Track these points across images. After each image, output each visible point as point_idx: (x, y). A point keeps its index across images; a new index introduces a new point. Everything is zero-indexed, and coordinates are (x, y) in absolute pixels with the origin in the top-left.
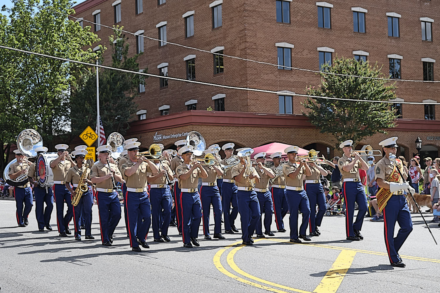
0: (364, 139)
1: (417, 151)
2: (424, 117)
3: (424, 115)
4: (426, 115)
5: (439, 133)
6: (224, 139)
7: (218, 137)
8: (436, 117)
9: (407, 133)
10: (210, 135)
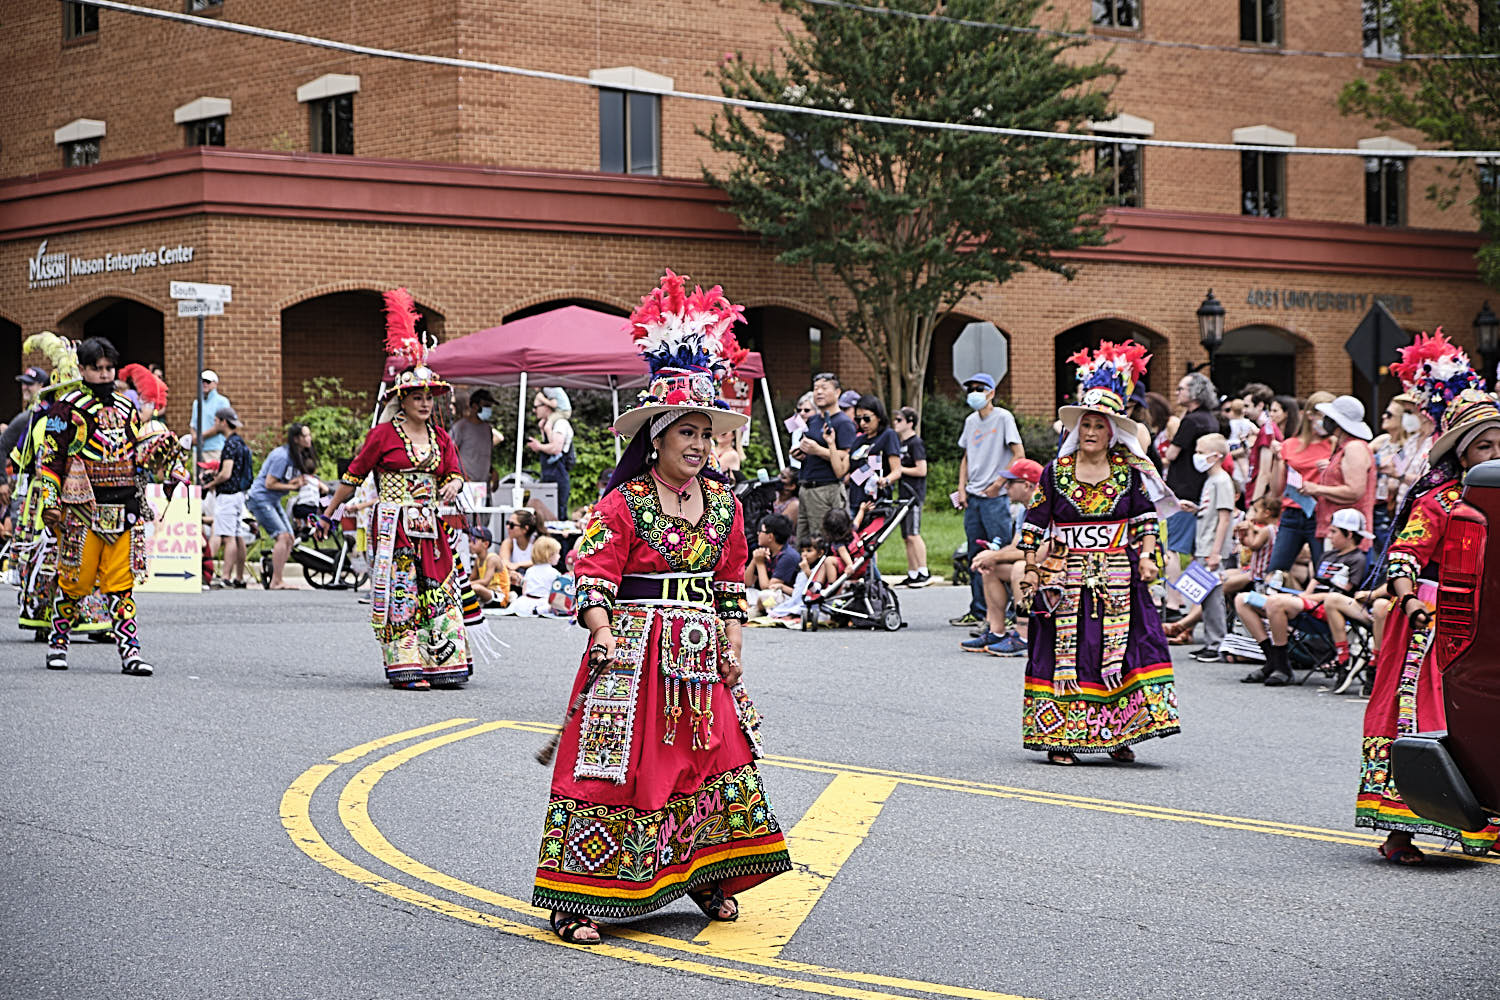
0: (973, 294)
1: (1206, 354)
2: (1238, 203)
3: (1238, 193)
4: (1249, 194)
5: (1301, 278)
6: (346, 282)
7: (319, 270)
8: (1291, 204)
9: (1162, 273)
10: (285, 261)
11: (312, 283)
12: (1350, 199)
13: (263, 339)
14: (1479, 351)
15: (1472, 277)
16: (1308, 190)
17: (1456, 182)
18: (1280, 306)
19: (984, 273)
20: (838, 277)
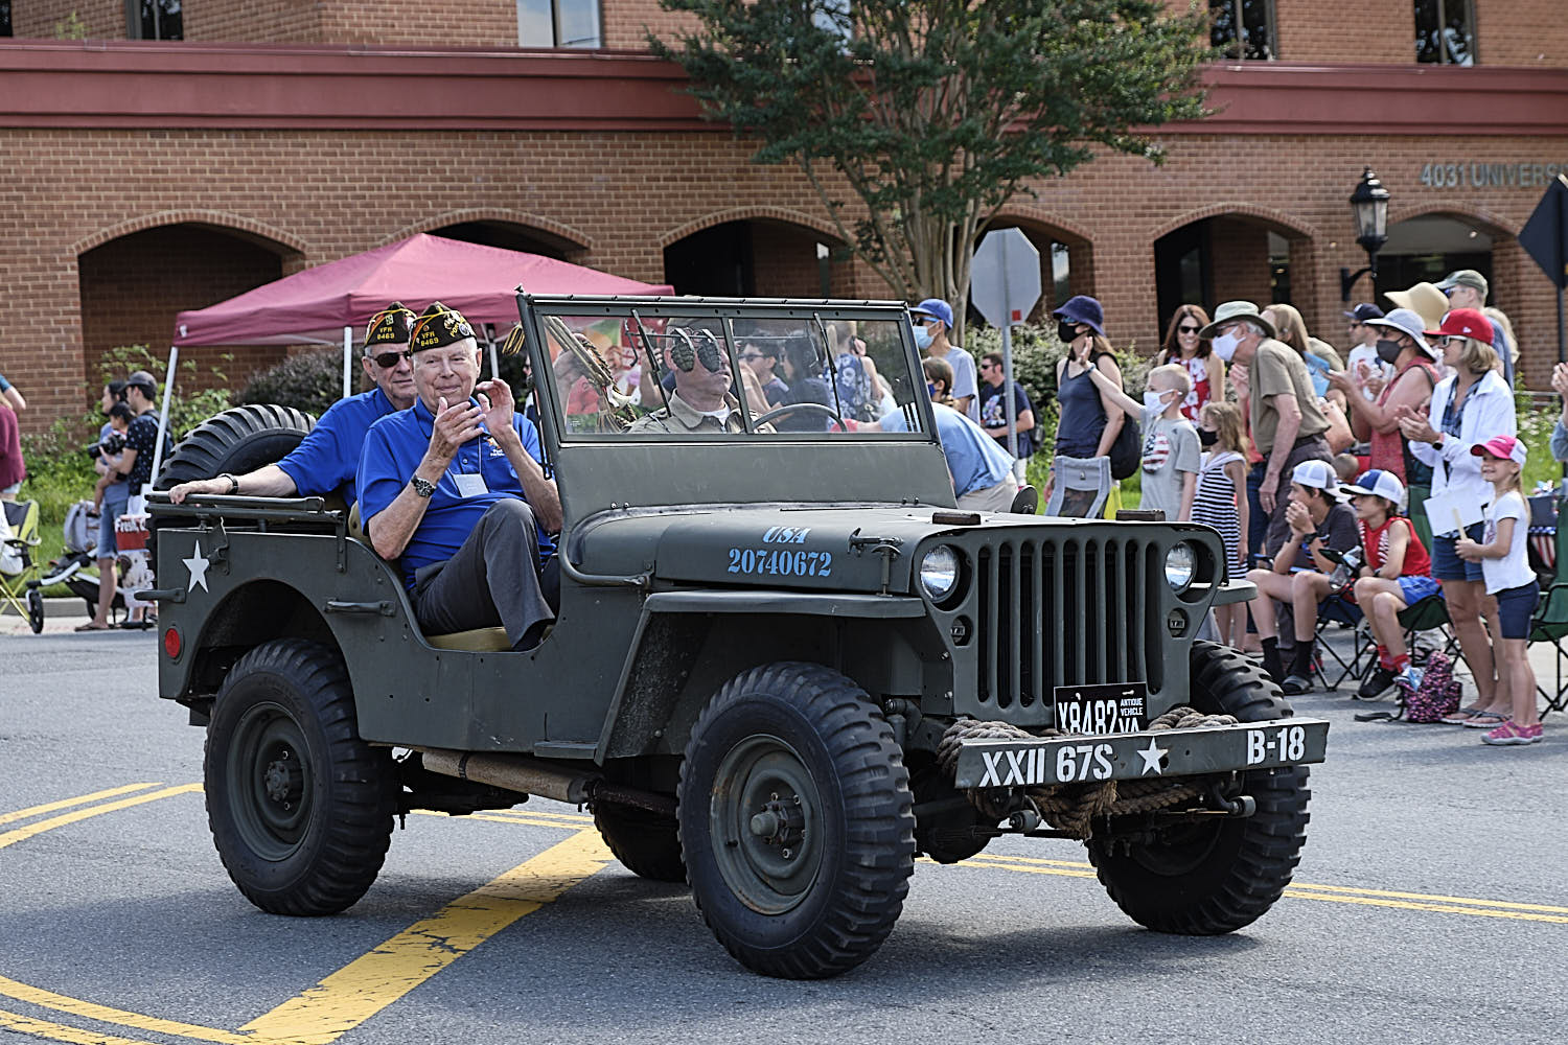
1: (1366, 258)
2: (1411, 47)
4: (1426, 34)
5: (1493, 146)
6: (166, 213)
7: (127, 198)
8: (1485, 45)
9: (1300, 148)
10: (81, 189)
11: (118, 216)
13: (56, 295)
16: (1508, 25)
18: (1468, 186)
19: (1039, 162)
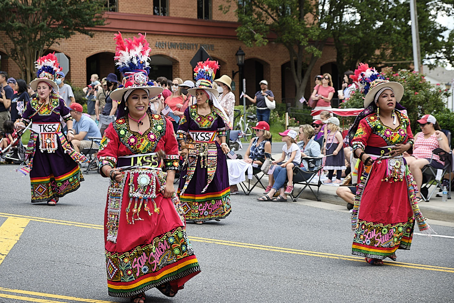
2: (152, 11)
3: (152, 7)
4: (156, 8)
5: (174, 38)
8: (171, 11)
12: (192, 10)
14: (237, 64)
15: (235, 38)
16: (177, 6)
17: (229, 4)
18: (167, 48)
19: (60, 35)
20: (7, 36)
